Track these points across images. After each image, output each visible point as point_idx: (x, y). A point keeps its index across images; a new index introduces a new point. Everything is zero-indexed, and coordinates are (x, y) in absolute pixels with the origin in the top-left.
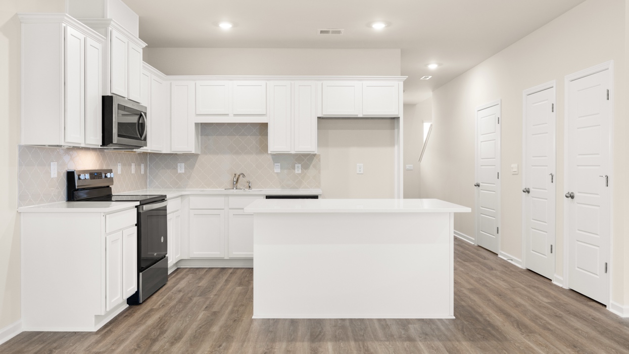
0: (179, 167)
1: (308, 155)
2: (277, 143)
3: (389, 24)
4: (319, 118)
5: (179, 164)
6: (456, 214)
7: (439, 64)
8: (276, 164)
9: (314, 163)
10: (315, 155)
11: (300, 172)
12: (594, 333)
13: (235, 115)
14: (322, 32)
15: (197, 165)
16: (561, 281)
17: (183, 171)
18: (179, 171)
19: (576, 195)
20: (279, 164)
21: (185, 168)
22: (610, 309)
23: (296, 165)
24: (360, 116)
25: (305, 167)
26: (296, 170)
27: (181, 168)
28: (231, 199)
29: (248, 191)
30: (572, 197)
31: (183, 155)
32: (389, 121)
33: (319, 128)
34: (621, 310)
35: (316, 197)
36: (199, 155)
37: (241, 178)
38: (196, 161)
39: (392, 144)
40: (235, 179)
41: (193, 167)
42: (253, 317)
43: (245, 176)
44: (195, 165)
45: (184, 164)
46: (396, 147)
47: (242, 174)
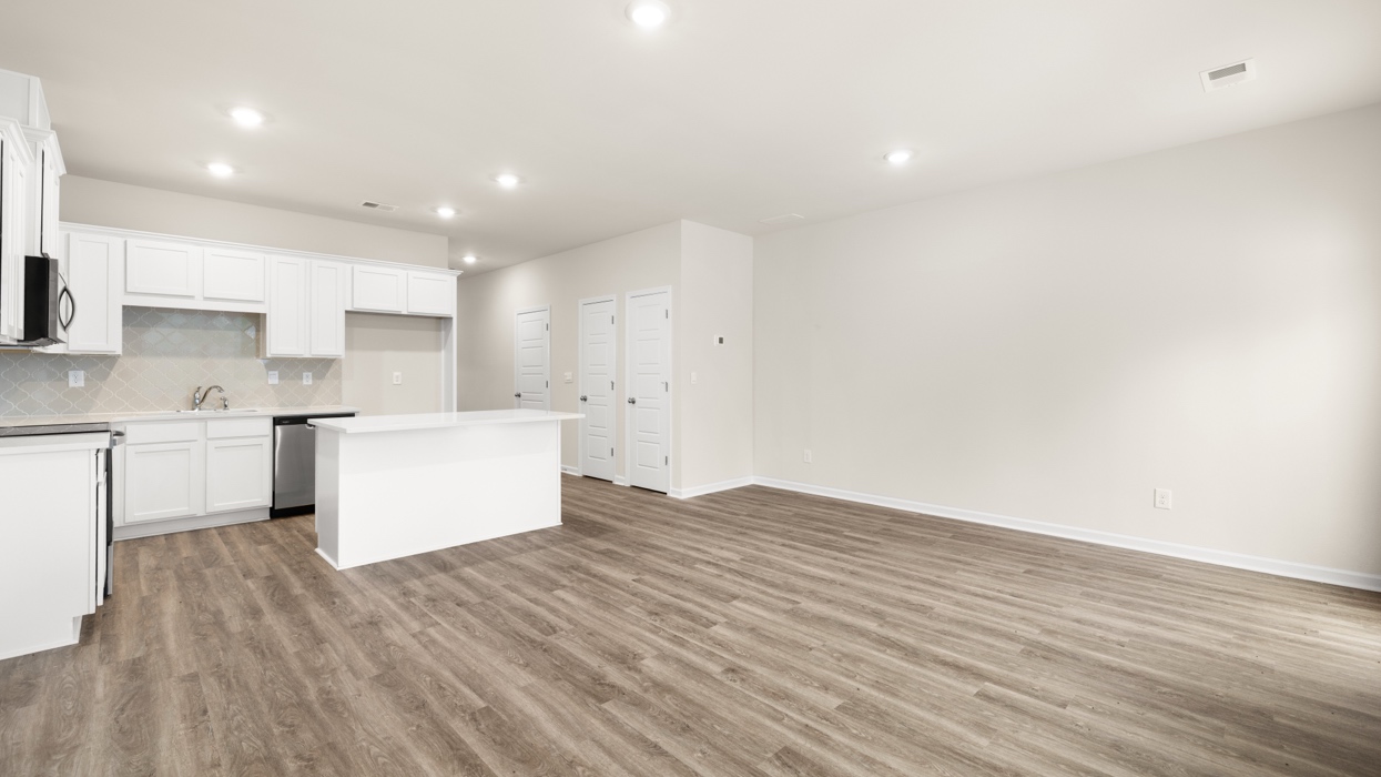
0: (71, 378)
1: (323, 360)
2: (280, 341)
3: (458, 211)
4: (347, 312)
5: (71, 373)
6: (562, 421)
7: (478, 258)
8: (270, 373)
9: (331, 371)
10: (333, 360)
11: (310, 382)
12: (672, 513)
13: (206, 299)
14: (367, 204)
15: (114, 374)
16: (622, 480)
17: (81, 383)
18: (72, 384)
19: (637, 400)
20: (277, 372)
21: (86, 379)
22: (670, 495)
23: (305, 374)
25: (319, 376)
26: (304, 380)
27: (77, 379)
28: (210, 423)
29: (222, 412)
30: (633, 402)
31: (82, 356)
32: (432, 321)
33: (348, 324)
34: (680, 493)
35: (352, 415)
36: (119, 356)
37: (213, 393)
38: (111, 368)
39: (438, 349)
40: (197, 395)
41: (105, 376)
42: (338, 569)
43: (221, 390)
44: (109, 373)
45: (82, 374)
46: (443, 352)
47: (216, 387)
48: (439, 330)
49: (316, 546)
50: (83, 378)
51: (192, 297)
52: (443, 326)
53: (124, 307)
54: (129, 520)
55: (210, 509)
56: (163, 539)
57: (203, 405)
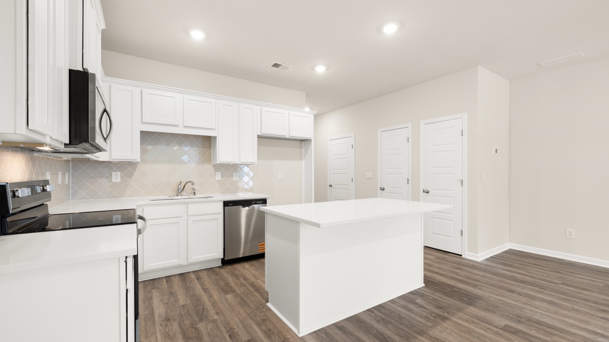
0: (113, 177)
2: (224, 154)
4: (259, 137)
5: (113, 173)
8: (217, 173)
11: (237, 179)
13: (185, 127)
15: (136, 174)
17: (119, 180)
18: (114, 180)
19: (431, 191)
20: (220, 173)
21: (122, 177)
23: (234, 174)
24: (288, 136)
26: (234, 178)
27: (116, 177)
28: (188, 205)
29: (194, 198)
30: (428, 192)
31: (119, 163)
32: (298, 142)
33: (258, 144)
36: (138, 163)
37: (189, 186)
38: (134, 169)
39: (301, 159)
40: (180, 187)
41: (131, 175)
42: (300, 335)
43: (193, 184)
44: (133, 174)
45: (119, 173)
46: (303, 161)
47: (190, 182)
48: (301, 148)
49: (267, 302)
50: (120, 176)
51: (177, 126)
52: (303, 145)
53: (142, 132)
54: (146, 269)
55: (190, 261)
56: (165, 281)
57: (183, 193)
